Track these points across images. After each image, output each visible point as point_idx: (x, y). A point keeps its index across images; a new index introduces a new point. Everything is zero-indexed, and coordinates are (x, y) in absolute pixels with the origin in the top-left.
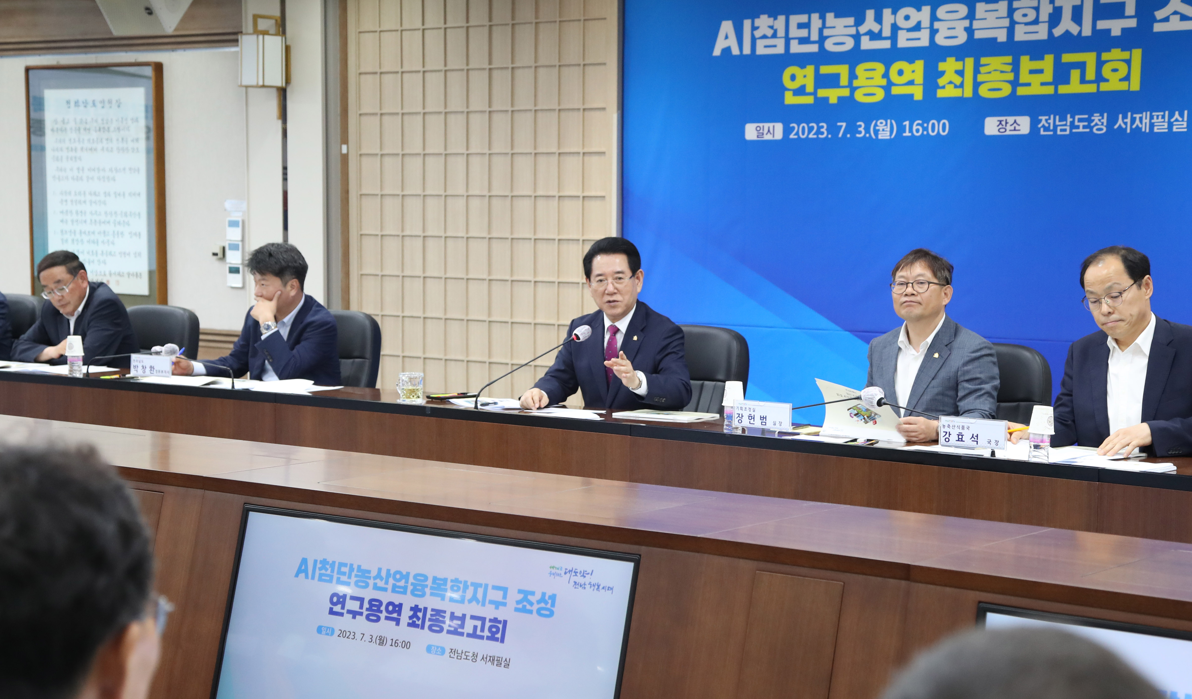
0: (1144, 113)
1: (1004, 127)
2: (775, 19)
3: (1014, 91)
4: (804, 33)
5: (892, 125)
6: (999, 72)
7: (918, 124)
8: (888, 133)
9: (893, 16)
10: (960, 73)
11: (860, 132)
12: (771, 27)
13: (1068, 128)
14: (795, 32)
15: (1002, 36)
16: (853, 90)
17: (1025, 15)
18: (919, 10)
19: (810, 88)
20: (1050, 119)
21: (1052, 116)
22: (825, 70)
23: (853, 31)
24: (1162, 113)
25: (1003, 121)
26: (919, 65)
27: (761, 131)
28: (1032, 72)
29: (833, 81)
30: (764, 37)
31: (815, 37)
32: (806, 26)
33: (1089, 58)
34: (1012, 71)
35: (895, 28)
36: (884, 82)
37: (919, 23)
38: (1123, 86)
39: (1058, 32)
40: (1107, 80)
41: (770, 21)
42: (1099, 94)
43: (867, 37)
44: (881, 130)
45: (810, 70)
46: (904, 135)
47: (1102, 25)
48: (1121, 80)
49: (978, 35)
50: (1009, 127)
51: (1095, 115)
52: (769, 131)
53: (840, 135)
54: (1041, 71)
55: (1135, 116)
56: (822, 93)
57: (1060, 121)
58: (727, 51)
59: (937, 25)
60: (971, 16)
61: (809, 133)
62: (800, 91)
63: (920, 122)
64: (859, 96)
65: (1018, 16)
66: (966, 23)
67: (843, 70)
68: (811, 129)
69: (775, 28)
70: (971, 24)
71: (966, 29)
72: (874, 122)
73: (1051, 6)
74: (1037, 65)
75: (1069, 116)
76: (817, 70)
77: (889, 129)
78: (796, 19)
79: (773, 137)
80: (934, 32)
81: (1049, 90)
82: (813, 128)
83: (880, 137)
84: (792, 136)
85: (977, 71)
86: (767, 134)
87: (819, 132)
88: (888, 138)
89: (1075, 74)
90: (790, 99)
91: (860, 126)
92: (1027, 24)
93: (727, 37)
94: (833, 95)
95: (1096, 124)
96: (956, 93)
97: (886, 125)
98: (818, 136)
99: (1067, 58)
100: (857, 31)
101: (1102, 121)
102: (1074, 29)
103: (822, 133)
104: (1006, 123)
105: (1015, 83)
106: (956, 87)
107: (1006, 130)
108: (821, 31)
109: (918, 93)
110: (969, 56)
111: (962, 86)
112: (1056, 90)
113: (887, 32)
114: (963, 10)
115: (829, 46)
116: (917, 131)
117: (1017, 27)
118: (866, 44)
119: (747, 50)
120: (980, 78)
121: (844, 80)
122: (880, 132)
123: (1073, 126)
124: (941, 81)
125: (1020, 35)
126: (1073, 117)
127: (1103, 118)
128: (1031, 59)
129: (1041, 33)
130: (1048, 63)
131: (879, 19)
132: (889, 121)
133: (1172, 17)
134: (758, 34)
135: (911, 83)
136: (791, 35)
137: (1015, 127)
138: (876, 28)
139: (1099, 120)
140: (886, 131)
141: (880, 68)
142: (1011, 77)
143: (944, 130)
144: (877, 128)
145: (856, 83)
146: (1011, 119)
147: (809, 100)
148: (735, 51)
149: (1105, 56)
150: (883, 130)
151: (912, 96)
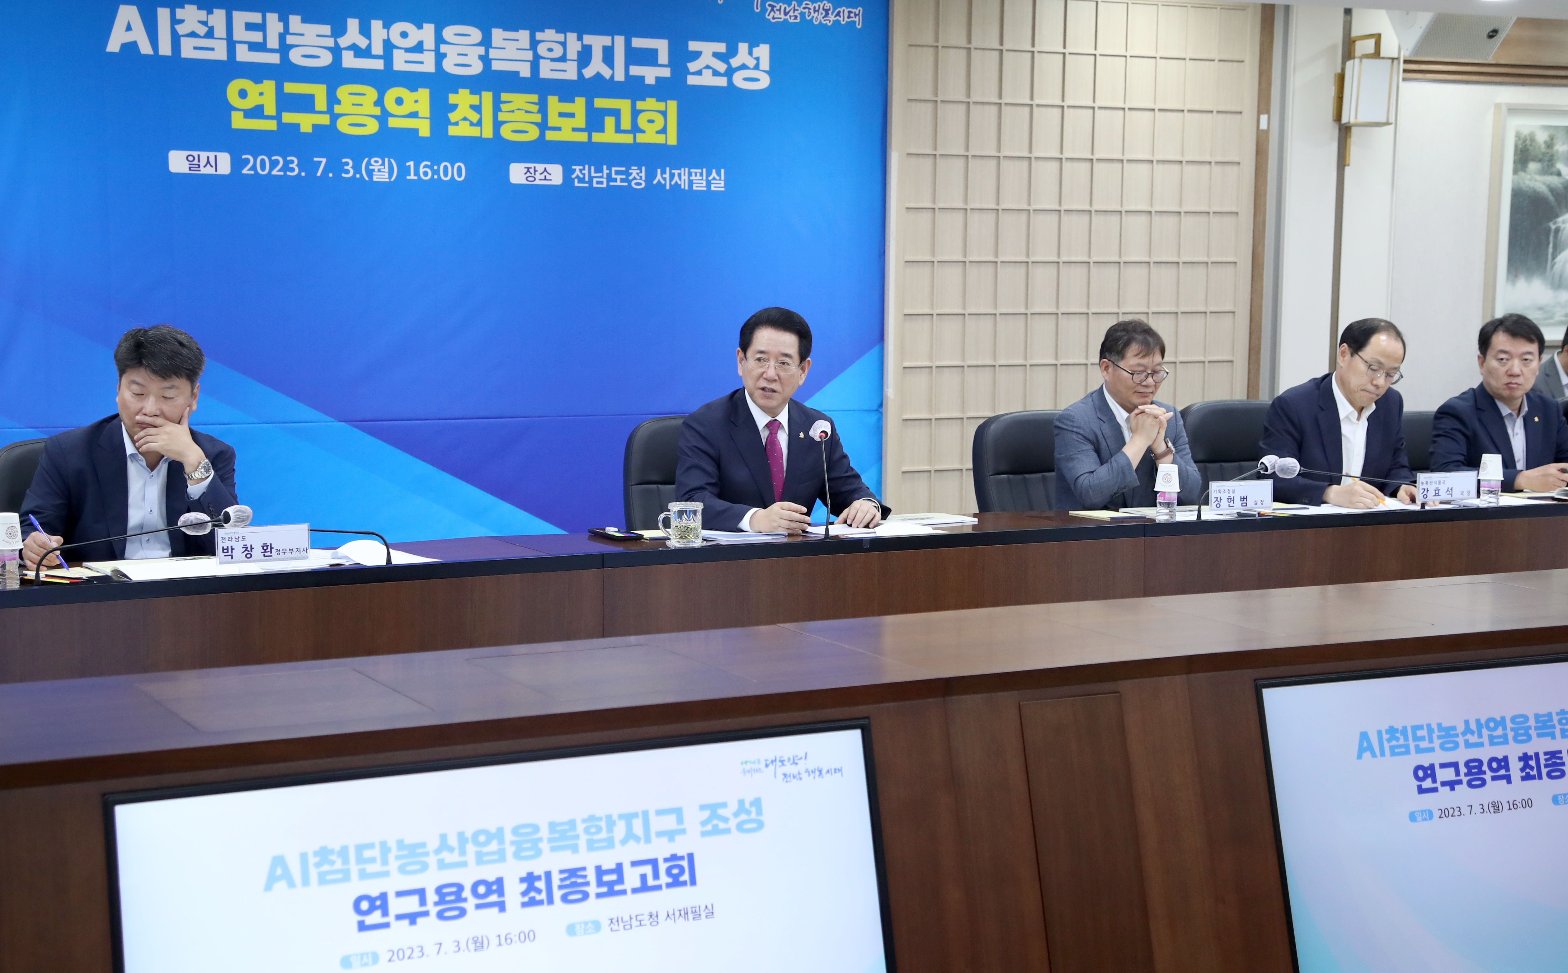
0: (683, 169)
1: (533, 175)
2: (210, 12)
3: (542, 134)
4: (257, 37)
5: (390, 164)
6: (524, 112)
7: (425, 166)
8: (387, 175)
9: (386, 31)
10: (477, 108)
11: (347, 172)
12: (205, 23)
13: (605, 181)
14: (240, 33)
15: (525, 71)
16: (335, 117)
17: (550, 50)
18: (420, 27)
19: (270, 109)
20: (584, 169)
21: (587, 167)
22: (291, 88)
23: (330, 42)
24: (700, 171)
25: (531, 168)
26: (424, 95)
27: (196, 162)
28: (562, 115)
29: (305, 104)
30: (193, 35)
31: (273, 42)
32: (261, 27)
33: (624, 105)
34: (539, 112)
35: (389, 46)
36: (377, 111)
37: (420, 44)
38: (660, 139)
39: (588, 73)
40: (643, 132)
41: (202, 15)
42: (636, 145)
43: (351, 53)
44: (376, 170)
45: (269, 86)
46: (408, 177)
47: (635, 70)
48: (658, 132)
49: (496, 66)
50: (538, 176)
51: (633, 168)
52: (208, 162)
53: (319, 174)
54: (572, 115)
55: (673, 171)
56: (289, 118)
57: (596, 172)
58: (130, 48)
59: (443, 48)
60: (486, 42)
61: (271, 169)
62: (256, 112)
63: (429, 163)
64: (343, 126)
65: (542, 50)
66: (481, 50)
67: (319, 91)
68: (274, 164)
69: (210, 25)
70: (487, 52)
71: (481, 57)
72: (366, 160)
73: (580, 43)
74: (567, 107)
75: (605, 167)
76: (279, 89)
77: (386, 170)
78: (241, 18)
79: (216, 171)
80: (440, 57)
81: (583, 137)
82: (277, 162)
83: (375, 179)
84: (245, 171)
85: (497, 109)
86: (205, 166)
87: (286, 168)
88: (388, 180)
89: (610, 122)
90: (238, 121)
91: (347, 164)
92: (553, 60)
93: (129, 28)
94: (306, 122)
95: (635, 178)
96: (474, 132)
97: (383, 164)
98: (285, 173)
99: (600, 103)
100: (336, 43)
101: (640, 175)
102: (606, 73)
103: (293, 170)
104: (535, 171)
105: (543, 126)
106: (472, 124)
107: (535, 180)
108: (282, 37)
109: (424, 129)
110: (487, 90)
111: (479, 123)
112: (590, 137)
113: (378, 49)
114: (476, 35)
115: (295, 57)
116: (426, 174)
117: (542, 62)
118: (349, 61)
119: (165, 49)
120: (501, 117)
121: (321, 103)
122: (374, 173)
123: (610, 178)
124: (453, 117)
125: (546, 71)
126: (609, 168)
127: (641, 172)
128: (560, 101)
129: (570, 72)
130: (579, 106)
131: (365, 31)
132: (386, 160)
133: (704, 71)
134: (181, 29)
135: (414, 115)
136: (236, 38)
137: (545, 176)
138: (363, 43)
139: (638, 174)
140: (384, 172)
141: (372, 94)
142: (538, 118)
143: (460, 175)
144: (371, 167)
145: (337, 109)
146: (540, 167)
147: (271, 125)
148: (146, 48)
149: (640, 105)
150: (379, 170)
151: (416, 131)
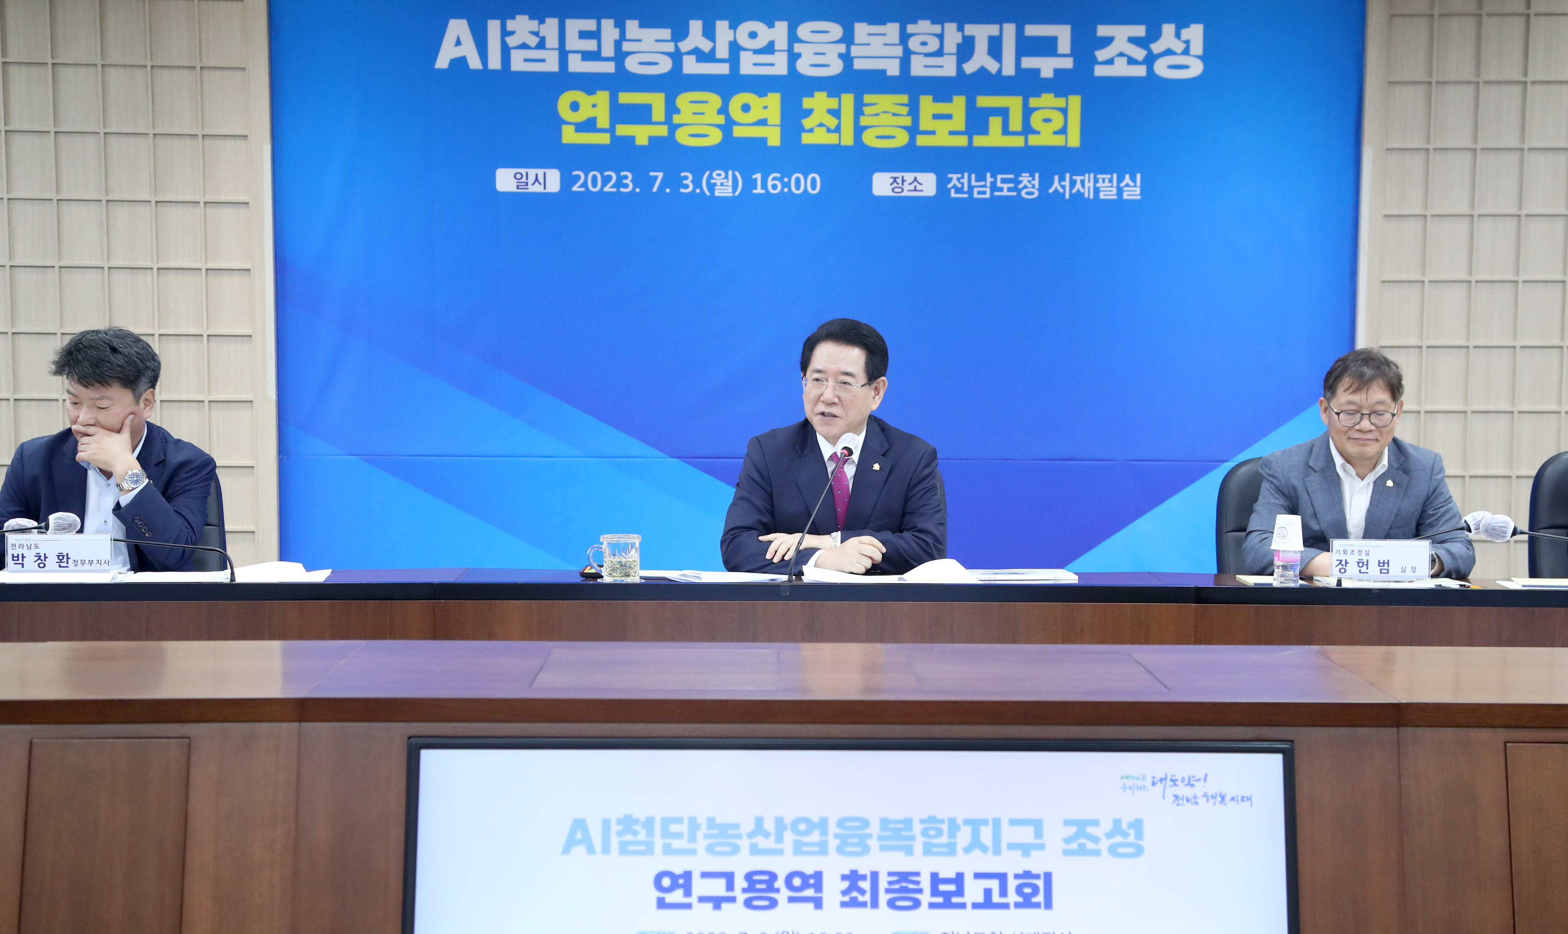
0: (1087, 175)
1: (900, 185)
2: (542, 22)
3: (912, 139)
4: (590, 45)
5: (734, 177)
6: (891, 115)
7: (774, 179)
8: (730, 189)
9: (732, 32)
10: (835, 113)
11: (687, 187)
12: (536, 34)
13: (988, 190)
14: (573, 42)
15: (893, 69)
16: (673, 128)
17: (924, 44)
18: (771, 25)
19: (603, 121)
20: (963, 177)
21: (966, 175)
22: (626, 98)
23: (670, 47)
24: (1109, 176)
25: (898, 178)
26: (774, 100)
27: (523, 180)
28: (936, 117)
29: (642, 115)
30: (524, 46)
31: (608, 50)
32: (596, 35)
33: (1014, 104)
34: (909, 114)
35: (735, 48)
36: (721, 120)
37: (771, 44)
38: (1059, 141)
39: (970, 68)
40: (1038, 133)
41: (534, 25)
42: (1028, 149)
43: (693, 57)
44: (719, 184)
45: (603, 98)
46: (754, 191)
47: (1028, 63)
48: (1055, 133)
49: (858, 65)
50: (906, 187)
51: (1023, 175)
52: (537, 180)
53: (655, 189)
54: (949, 117)
55: (1074, 178)
56: (622, 130)
57: (976, 181)
58: (460, 63)
59: (797, 48)
60: (848, 39)
61: (603, 186)
62: (589, 125)
63: (778, 175)
64: (683, 137)
65: (914, 44)
66: (842, 48)
67: (657, 101)
68: (606, 180)
69: (541, 35)
70: (848, 50)
71: (841, 56)
72: (708, 173)
73: (960, 34)
74: (943, 108)
75: (988, 175)
76: (614, 100)
77: (730, 183)
78: (574, 26)
79: (545, 188)
80: (793, 57)
81: (962, 141)
82: (610, 178)
83: (717, 194)
84: (575, 188)
85: (858, 111)
86: (533, 184)
87: (619, 184)
88: (731, 195)
89: (995, 123)
90: (569, 136)
91: (686, 178)
92: (927, 55)
93: (458, 43)
94: (641, 134)
95: (1025, 187)
96: (832, 139)
97: (726, 177)
98: (618, 189)
99: (983, 101)
100: (677, 48)
101: (1033, 182)
102: (992, 66)
103: (626, 186)
104: (903, 181)
105: (914, 130)
106: (829, 130)
107: (903, 190)
108: (618, 44)
109: (774, 137)
110: (848, 91)
111: (838, 129)
112: (970, 141)
113: (723, 52)
114: (836, 30)
115: (632, 65)
116: (774, 187)
117: (914, 58)
118: (691, 66)
119: (495, 63)
120: (864, 121)
121: (658, 113)
122: (716, 187)
123: (994, 187)
124: (807, 123)
125: (919, 68)
126: (994, 176)
127: (1034, 179)
128: (935, 100)
129: (948, 67)
130: (958, 106)
131: (709, 33)
132: (730, 173)
133: (1117, 60)
134: (511, 41)
135: (763, 122)
136: (569, 46)
137: (915, 187)
138: (706, 46)
139: (1029, 182)
140: (727, 186)
141: (714, 100)
142: (908, 121)
143: (814, 188)
144: (712, 181)
145: (676, 119)
146: (909, 177)
147: (604, 139)
148: (475, 63)
149: (1033, 102)
150: (722, 184)
151: (765, 140)
